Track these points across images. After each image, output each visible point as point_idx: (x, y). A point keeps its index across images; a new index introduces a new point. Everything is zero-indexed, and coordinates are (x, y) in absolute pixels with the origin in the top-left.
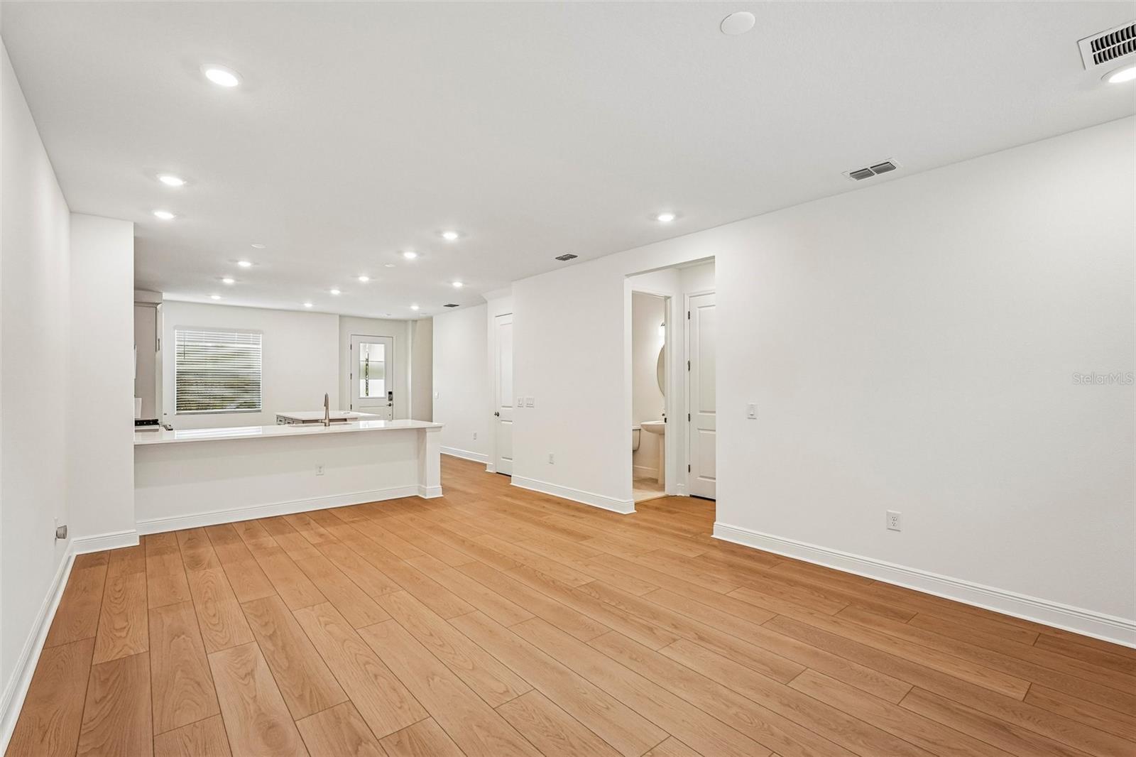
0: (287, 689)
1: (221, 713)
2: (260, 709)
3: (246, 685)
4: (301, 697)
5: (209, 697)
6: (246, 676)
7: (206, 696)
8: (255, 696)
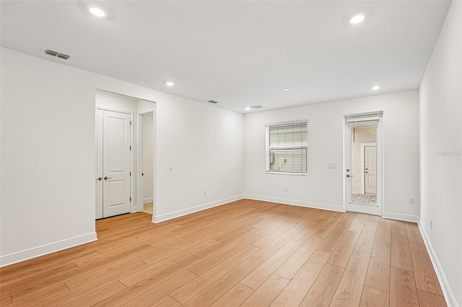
0: (338, 277)
1: (364, 285)
2: (351, 278)
3: (350, 289)
4: (337, 272)
5: (365, 295)
6: (347, 293)
7: (366, 296)
8: (350, 283)
